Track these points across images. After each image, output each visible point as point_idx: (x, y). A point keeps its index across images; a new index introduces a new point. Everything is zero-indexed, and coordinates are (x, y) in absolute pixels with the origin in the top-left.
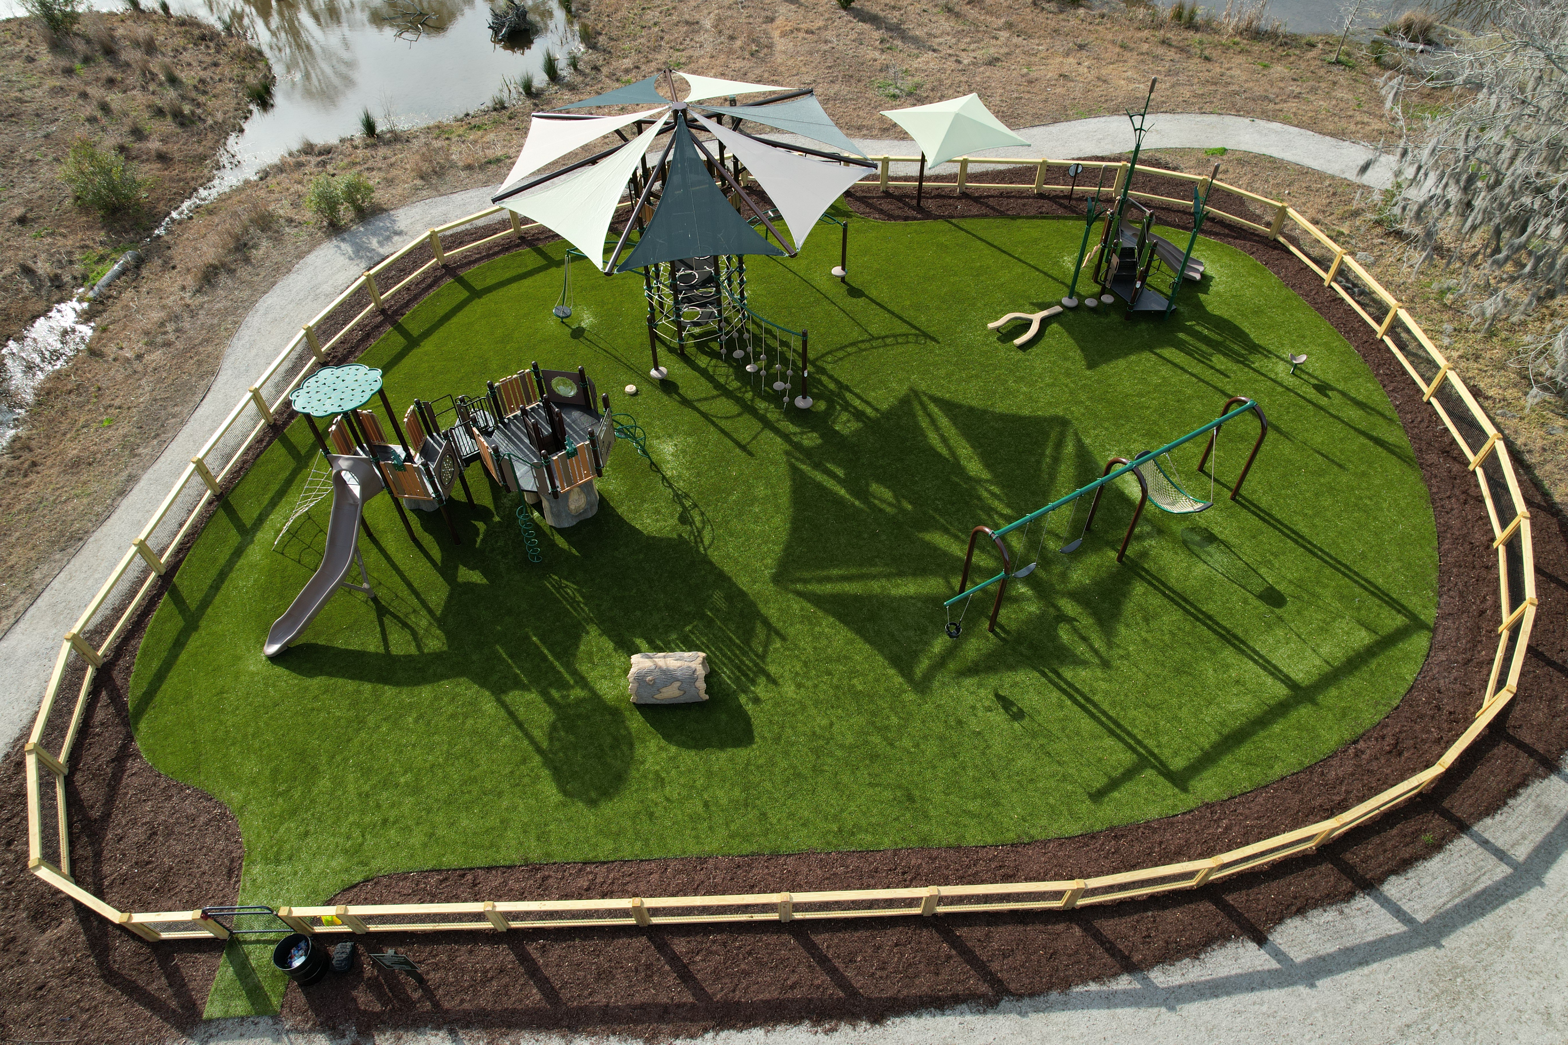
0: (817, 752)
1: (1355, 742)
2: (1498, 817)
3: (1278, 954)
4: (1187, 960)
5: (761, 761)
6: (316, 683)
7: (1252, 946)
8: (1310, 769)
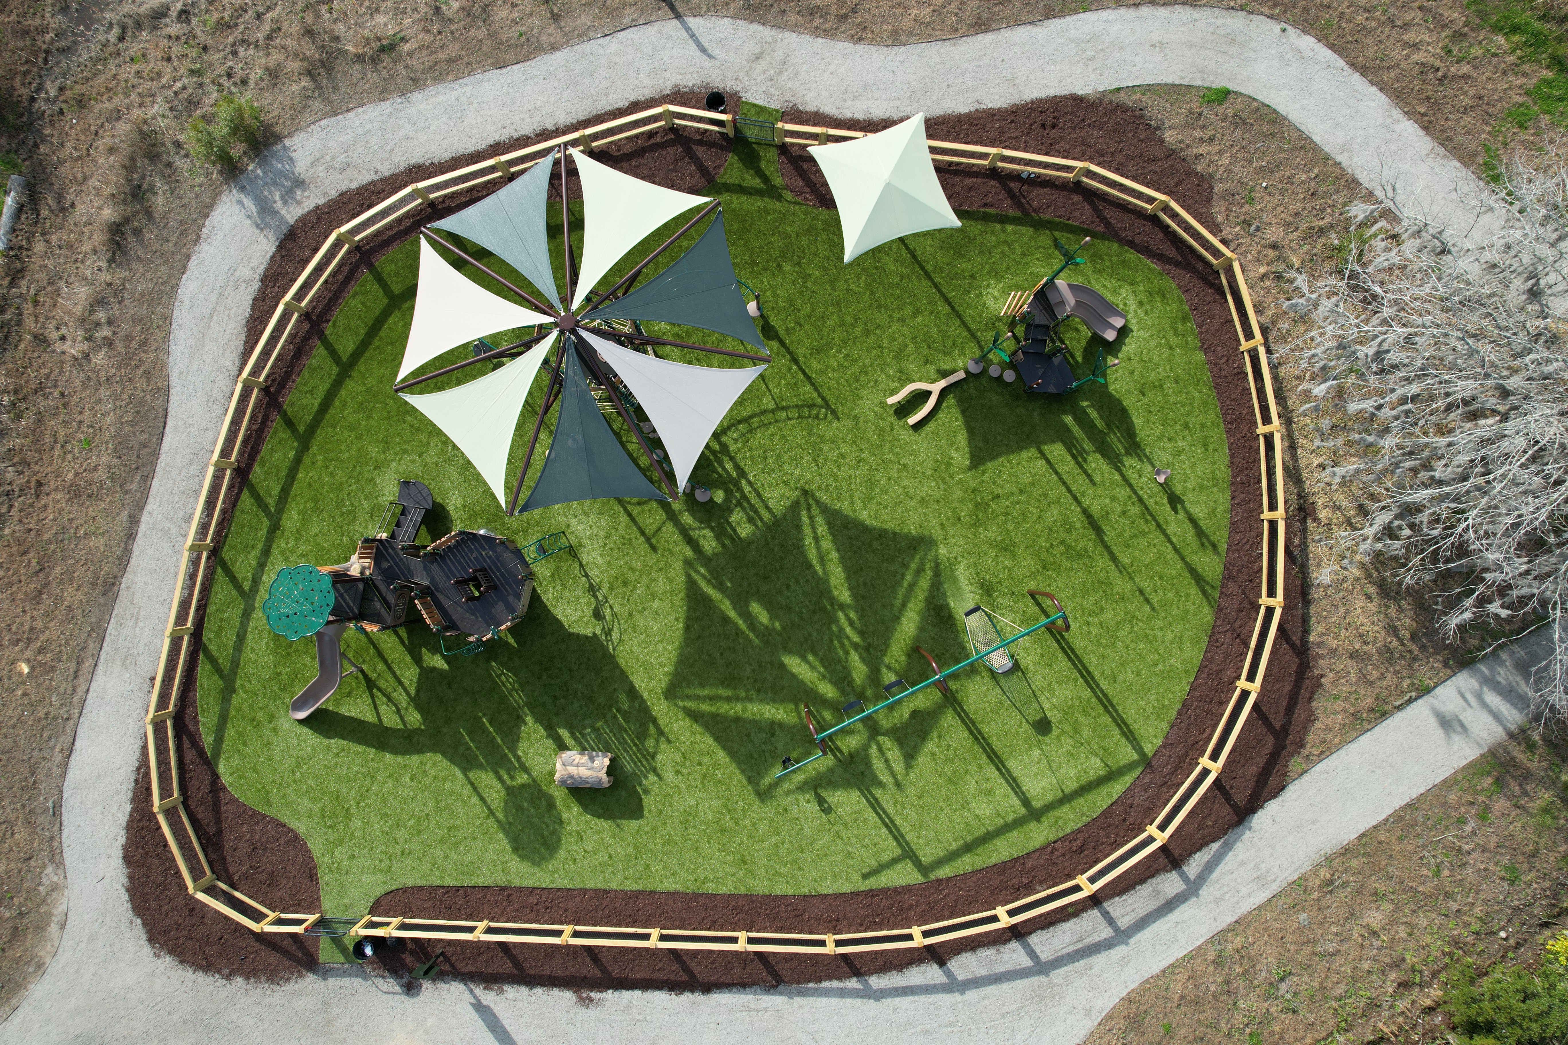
0: (685, 824)
1: (1055, 842)
2: (1124, 897)
3: (949, 974)
4: (894, 972)
5: (647, 829)
6: (336, 743)
7: (935, 967)
8: (1016, 860)
